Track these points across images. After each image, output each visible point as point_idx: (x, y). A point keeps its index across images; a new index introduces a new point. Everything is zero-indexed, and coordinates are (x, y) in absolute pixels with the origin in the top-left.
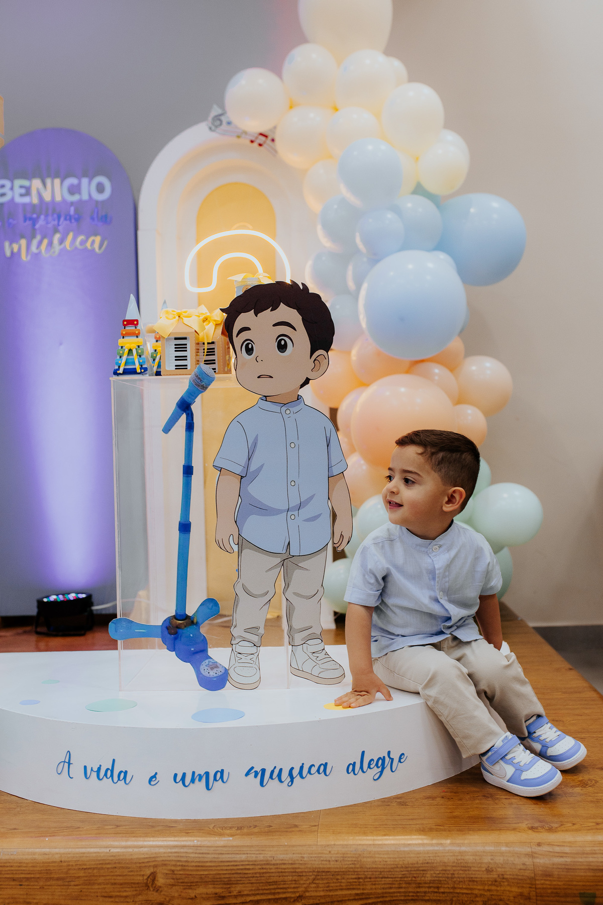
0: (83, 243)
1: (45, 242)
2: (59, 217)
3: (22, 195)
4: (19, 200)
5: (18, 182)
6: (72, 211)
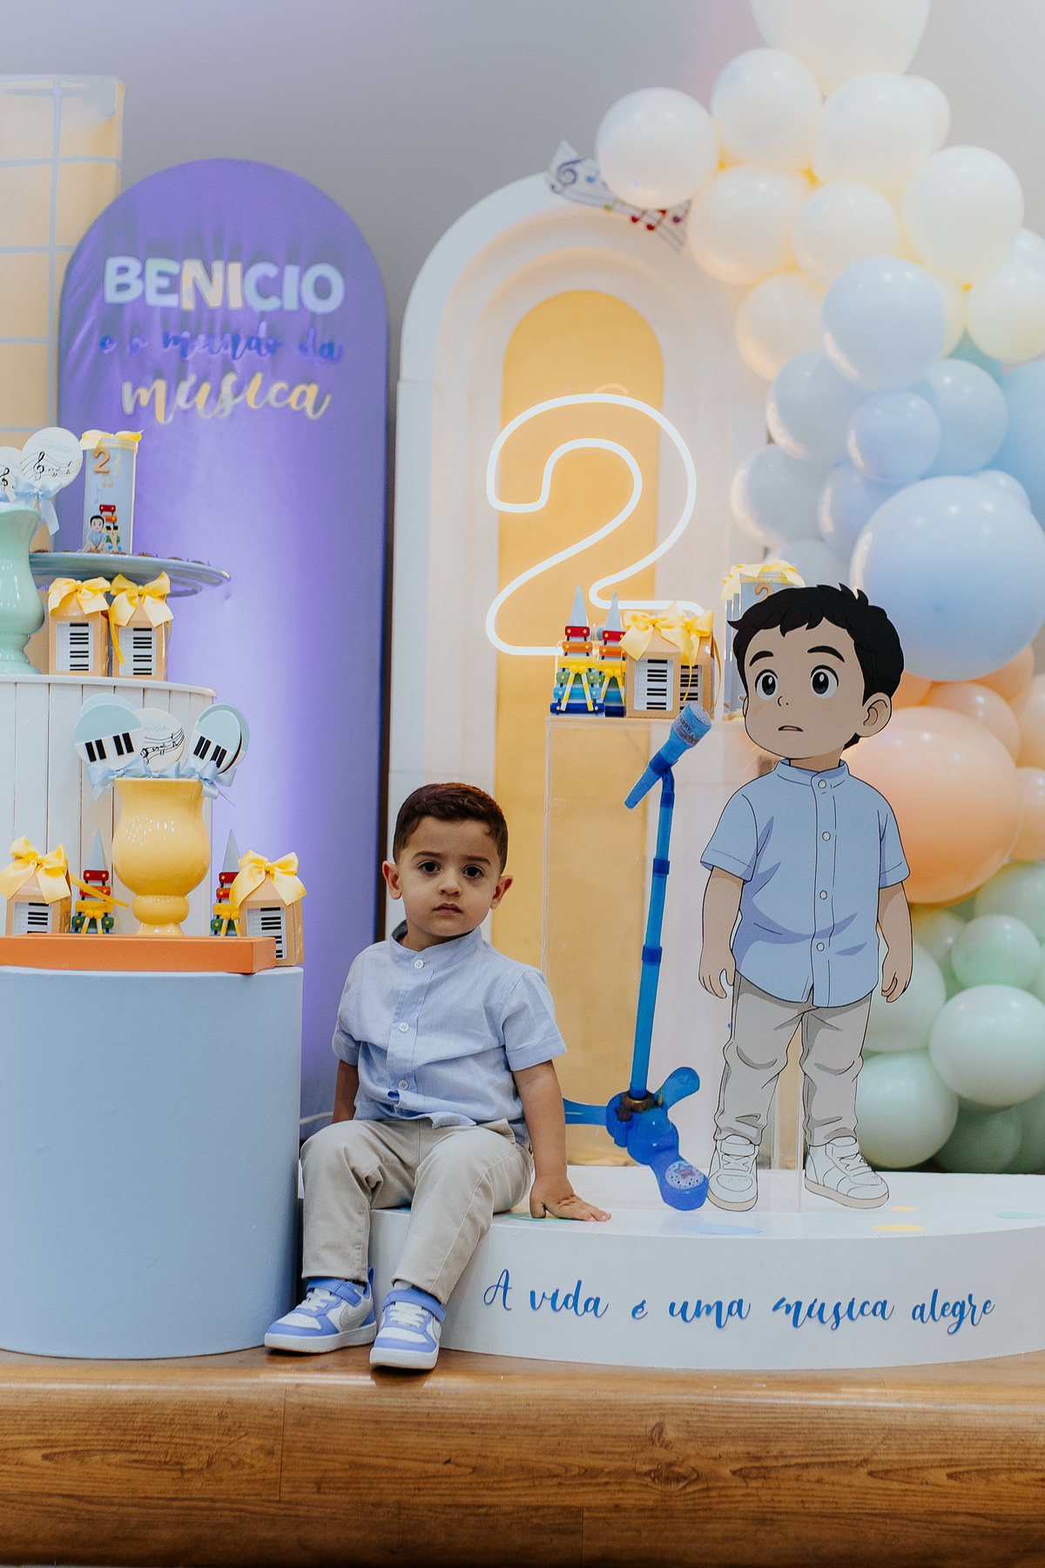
1: (208, 386)
2: (235, 342)
3: (161, 291)
5: (155, 265)
6: (262, 333)
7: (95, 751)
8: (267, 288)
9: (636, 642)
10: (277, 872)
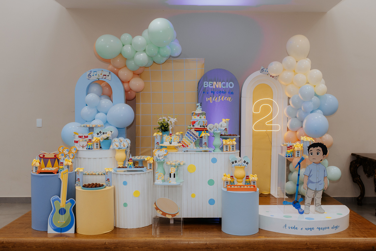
0: (226, 99)
1: (217, 98)
2: (220, 92)
3: (211, 86)
4: (210, 87)
5: (210, 82)
6: (224, 91)
7: (233, 163)
8: (224, 85)
9: (296, 149)
10: (255, 177)
